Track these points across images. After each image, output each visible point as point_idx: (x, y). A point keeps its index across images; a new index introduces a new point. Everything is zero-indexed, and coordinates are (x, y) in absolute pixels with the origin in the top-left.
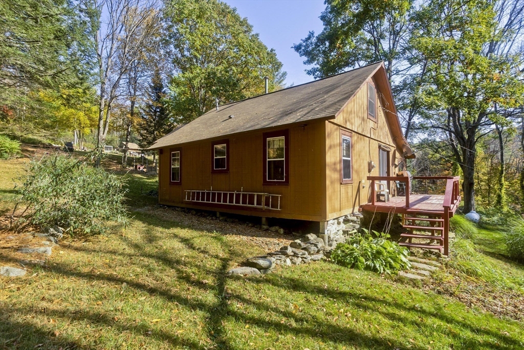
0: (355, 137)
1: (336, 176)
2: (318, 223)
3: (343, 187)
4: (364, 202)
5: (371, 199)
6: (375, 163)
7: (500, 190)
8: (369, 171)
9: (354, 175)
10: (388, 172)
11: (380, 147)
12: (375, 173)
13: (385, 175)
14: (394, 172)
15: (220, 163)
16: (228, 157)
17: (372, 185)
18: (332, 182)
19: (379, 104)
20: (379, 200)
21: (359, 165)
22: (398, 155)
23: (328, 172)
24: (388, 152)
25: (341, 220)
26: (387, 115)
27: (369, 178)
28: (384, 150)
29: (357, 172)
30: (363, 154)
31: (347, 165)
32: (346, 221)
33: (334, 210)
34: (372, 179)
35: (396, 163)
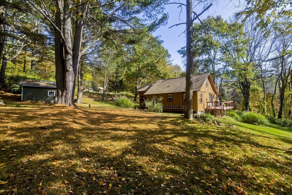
0: (203, 93)
1: (199, 102)
2: (196, 112)
3: (201, 104)
4: (206, 108)
5: (207, 107)
6: (208, 98)
7: (264, 106)
8: (207, 100)
9: (203, 101)
10: (212, 100)
11: (209, 94)
12: (208, 101)
13: (211, 101)
14: (214, 100)
15: (170, 99)
16: (172, 97)
17: (207, 104)
18: (199, 103)
19: (209, 83)
20: (209, 108)
21: (204, 99)
22: (215, 95)
23: (198, 101)
24: (212, 95)
25: (200, 111)
26: (211, 85)
27: (206, 102)
28: (210, 94)
29: (204, 101)
30: (205, 96)
31: (201, 99)
32: (202, 112)
33: (199, 109)
34: (207, 102)
35: (215, 97)
